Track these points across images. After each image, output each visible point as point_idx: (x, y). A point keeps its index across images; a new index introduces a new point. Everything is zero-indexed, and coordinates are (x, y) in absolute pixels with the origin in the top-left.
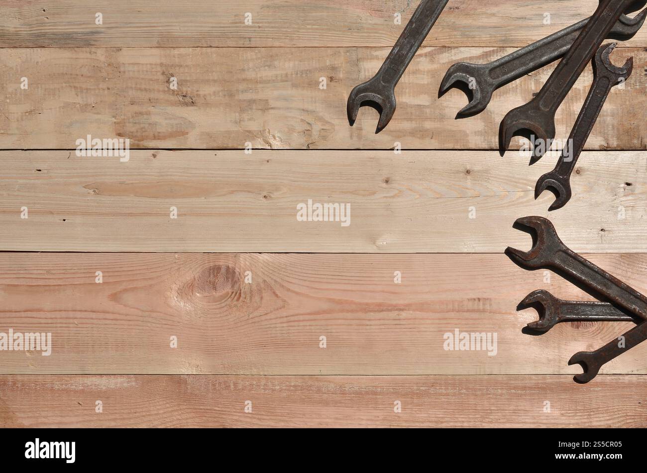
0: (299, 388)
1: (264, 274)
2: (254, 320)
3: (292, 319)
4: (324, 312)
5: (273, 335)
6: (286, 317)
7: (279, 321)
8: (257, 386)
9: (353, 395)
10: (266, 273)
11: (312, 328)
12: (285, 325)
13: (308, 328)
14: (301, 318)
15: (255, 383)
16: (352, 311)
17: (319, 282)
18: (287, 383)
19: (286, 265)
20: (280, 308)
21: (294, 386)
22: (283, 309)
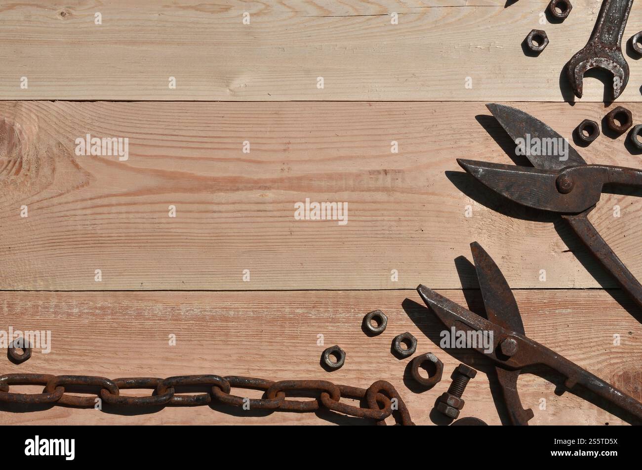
0: (109, 311)
1: (58, 132)
2: (40, 205)
3: (99, 202)
4: (149, 191)
5: (70, 228)
6: (91, 199)
7: (80, 205)
8: (45, 308)
9: (192, 322)
10: (62, 131)
11: (131, 216)
12: (88, 212)
13: (124, 216)
14: (114, 200)
15: (41, 303)
16: (191, 190)
17: (143, 145)
18: (91, 303)
19: (92, 119)
20: (83, 186)
21: (102, 308)
22: (85, 188)
